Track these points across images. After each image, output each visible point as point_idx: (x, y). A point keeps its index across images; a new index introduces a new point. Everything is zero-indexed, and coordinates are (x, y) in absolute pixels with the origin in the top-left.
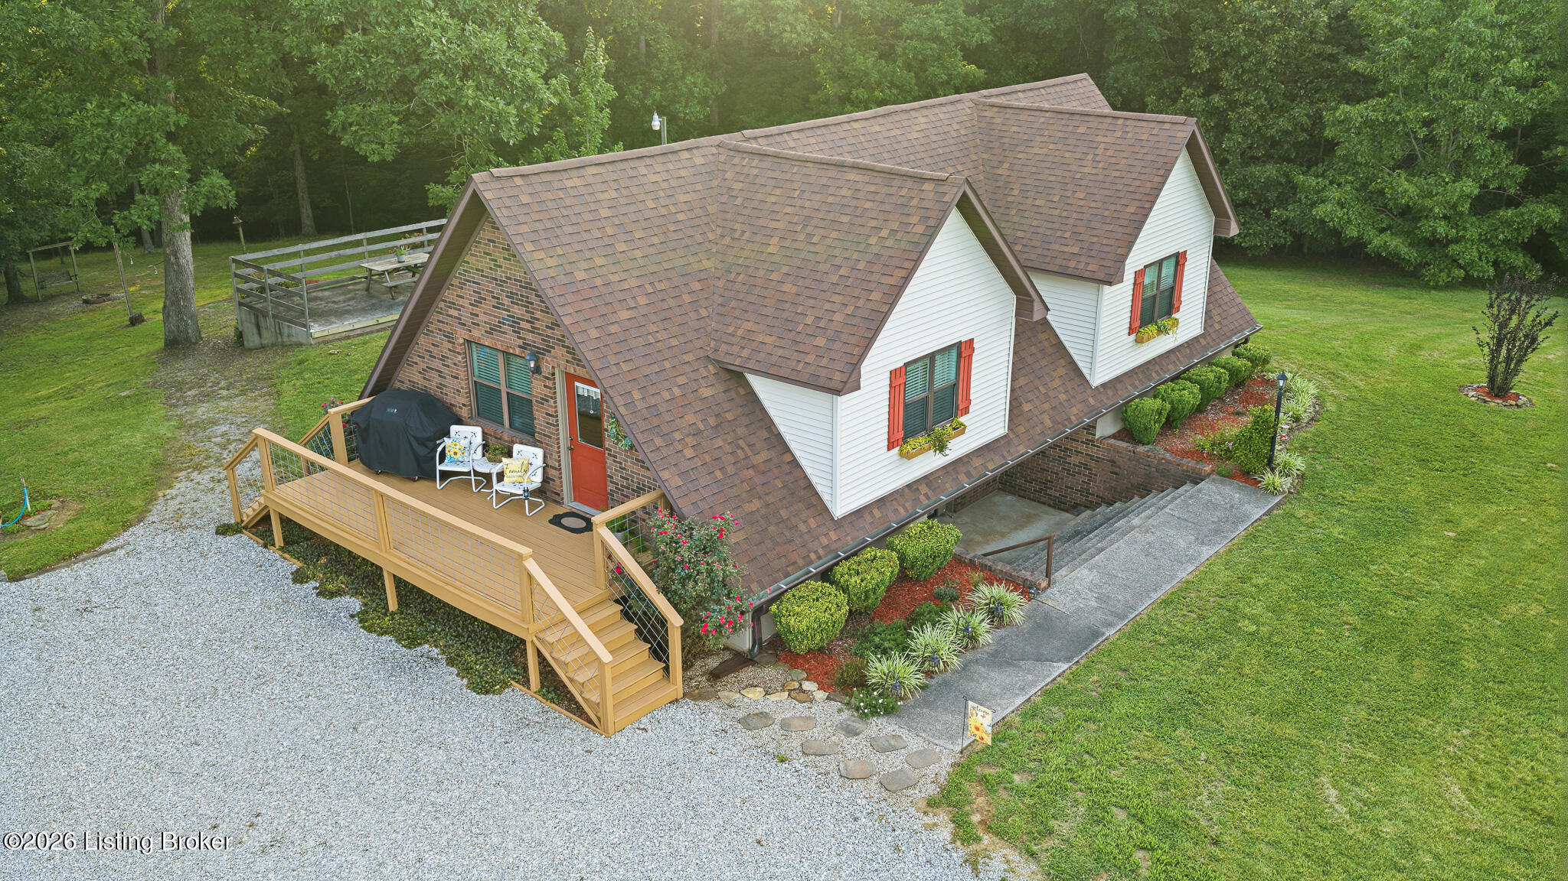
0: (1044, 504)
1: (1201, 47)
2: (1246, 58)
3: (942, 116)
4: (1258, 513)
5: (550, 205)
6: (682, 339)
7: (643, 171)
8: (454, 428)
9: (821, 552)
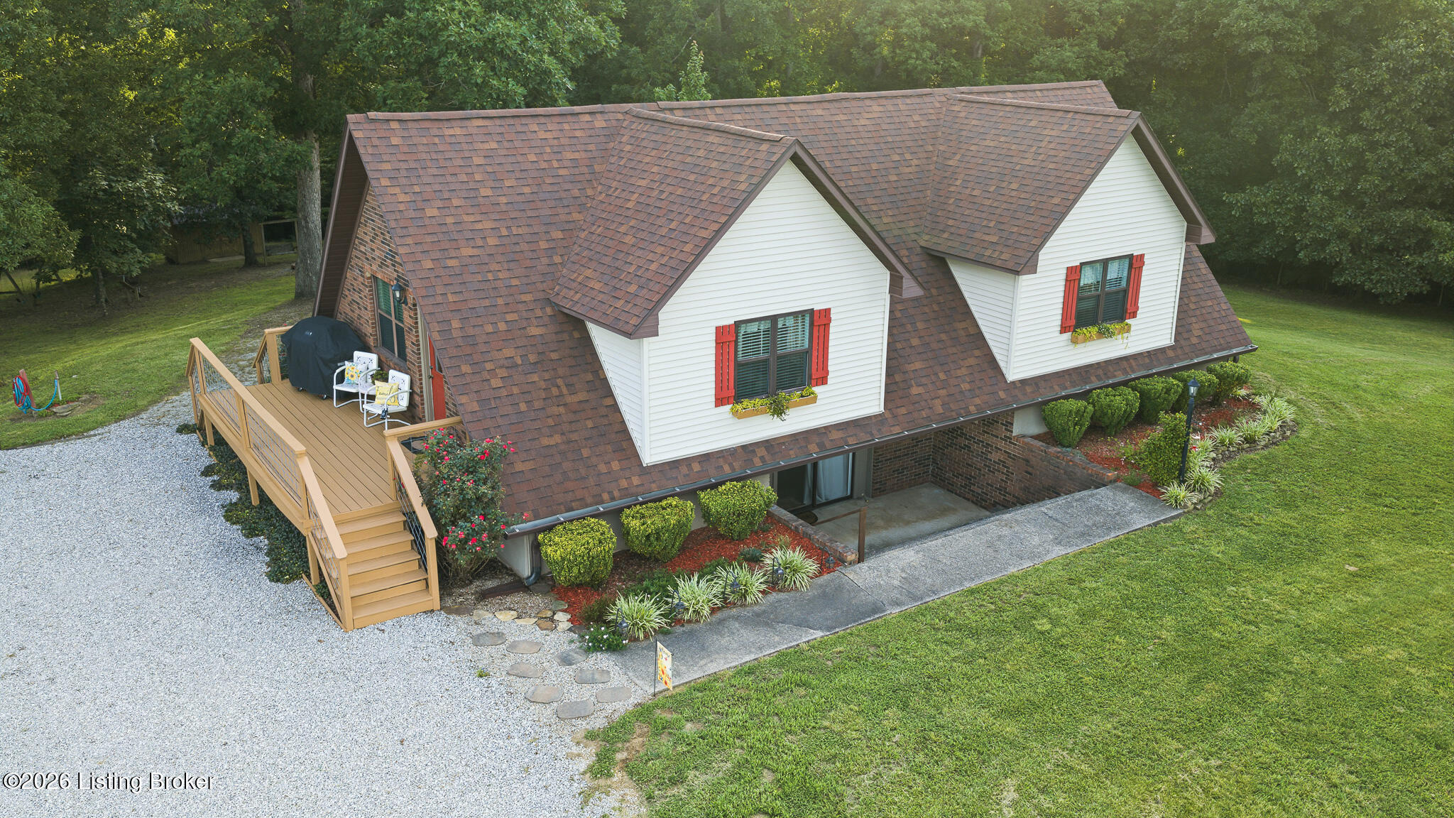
0: (968, 500)
1: (1342, 86)
2: (1389, 98)
3: (902, 107)
4: (1141, 521)
5: (421, 148)
6: (525, 280)
7: (535, 128)
8: (357, 354)
9: (616, 494)
